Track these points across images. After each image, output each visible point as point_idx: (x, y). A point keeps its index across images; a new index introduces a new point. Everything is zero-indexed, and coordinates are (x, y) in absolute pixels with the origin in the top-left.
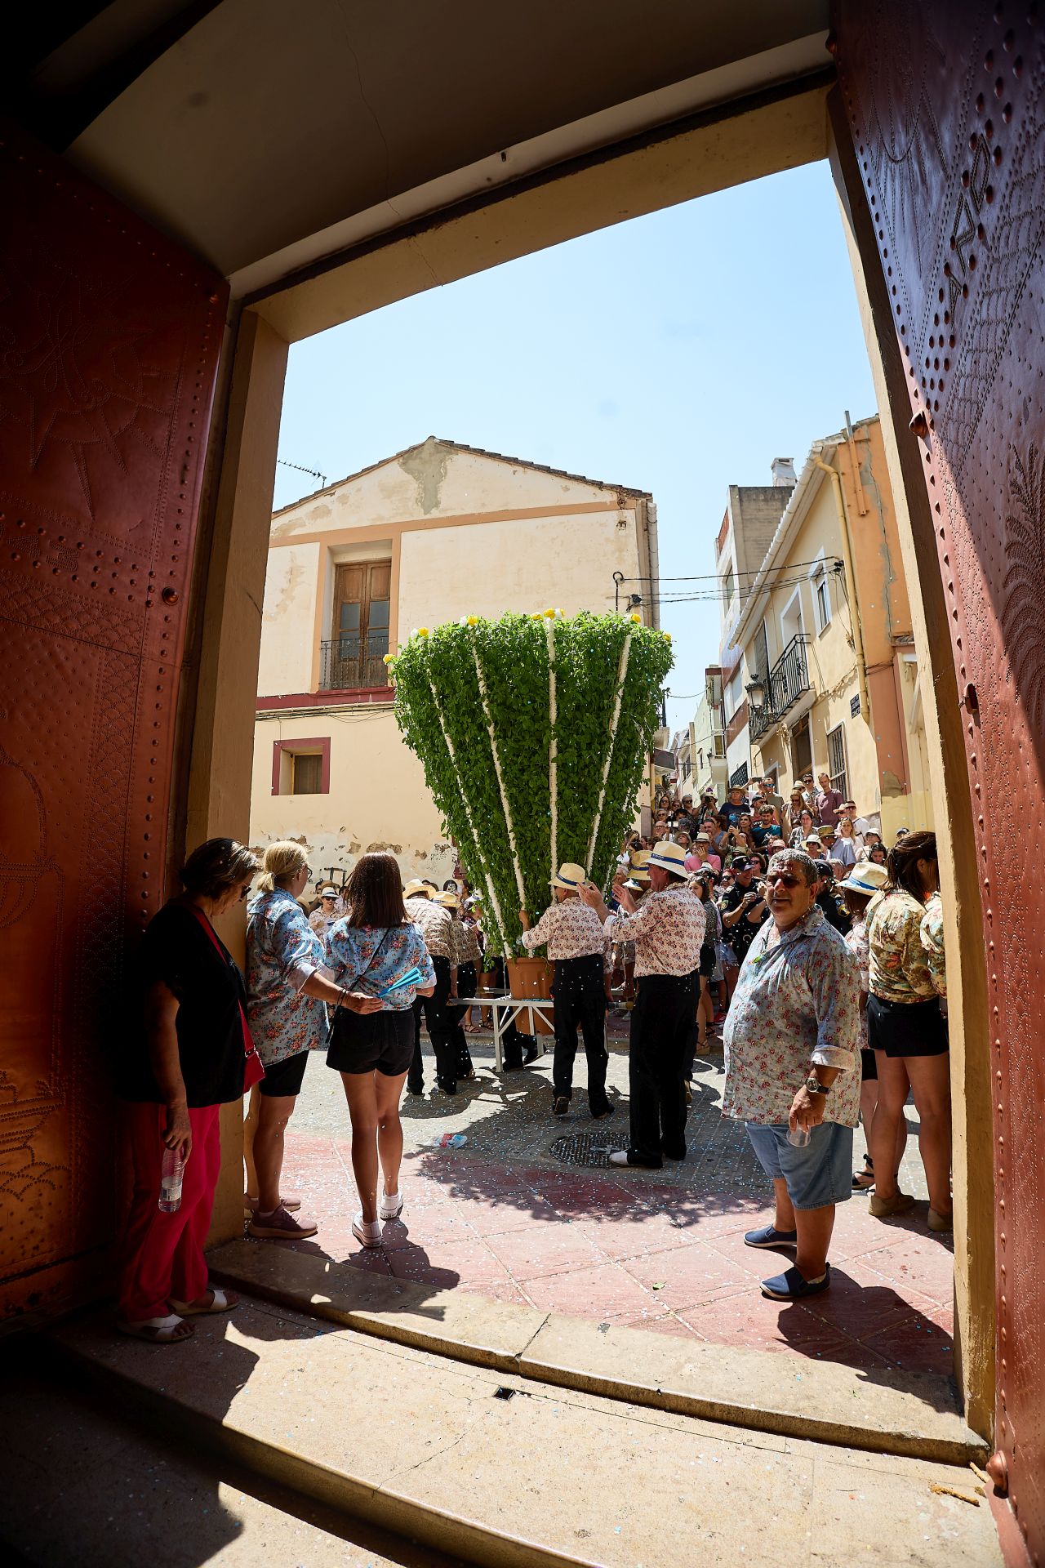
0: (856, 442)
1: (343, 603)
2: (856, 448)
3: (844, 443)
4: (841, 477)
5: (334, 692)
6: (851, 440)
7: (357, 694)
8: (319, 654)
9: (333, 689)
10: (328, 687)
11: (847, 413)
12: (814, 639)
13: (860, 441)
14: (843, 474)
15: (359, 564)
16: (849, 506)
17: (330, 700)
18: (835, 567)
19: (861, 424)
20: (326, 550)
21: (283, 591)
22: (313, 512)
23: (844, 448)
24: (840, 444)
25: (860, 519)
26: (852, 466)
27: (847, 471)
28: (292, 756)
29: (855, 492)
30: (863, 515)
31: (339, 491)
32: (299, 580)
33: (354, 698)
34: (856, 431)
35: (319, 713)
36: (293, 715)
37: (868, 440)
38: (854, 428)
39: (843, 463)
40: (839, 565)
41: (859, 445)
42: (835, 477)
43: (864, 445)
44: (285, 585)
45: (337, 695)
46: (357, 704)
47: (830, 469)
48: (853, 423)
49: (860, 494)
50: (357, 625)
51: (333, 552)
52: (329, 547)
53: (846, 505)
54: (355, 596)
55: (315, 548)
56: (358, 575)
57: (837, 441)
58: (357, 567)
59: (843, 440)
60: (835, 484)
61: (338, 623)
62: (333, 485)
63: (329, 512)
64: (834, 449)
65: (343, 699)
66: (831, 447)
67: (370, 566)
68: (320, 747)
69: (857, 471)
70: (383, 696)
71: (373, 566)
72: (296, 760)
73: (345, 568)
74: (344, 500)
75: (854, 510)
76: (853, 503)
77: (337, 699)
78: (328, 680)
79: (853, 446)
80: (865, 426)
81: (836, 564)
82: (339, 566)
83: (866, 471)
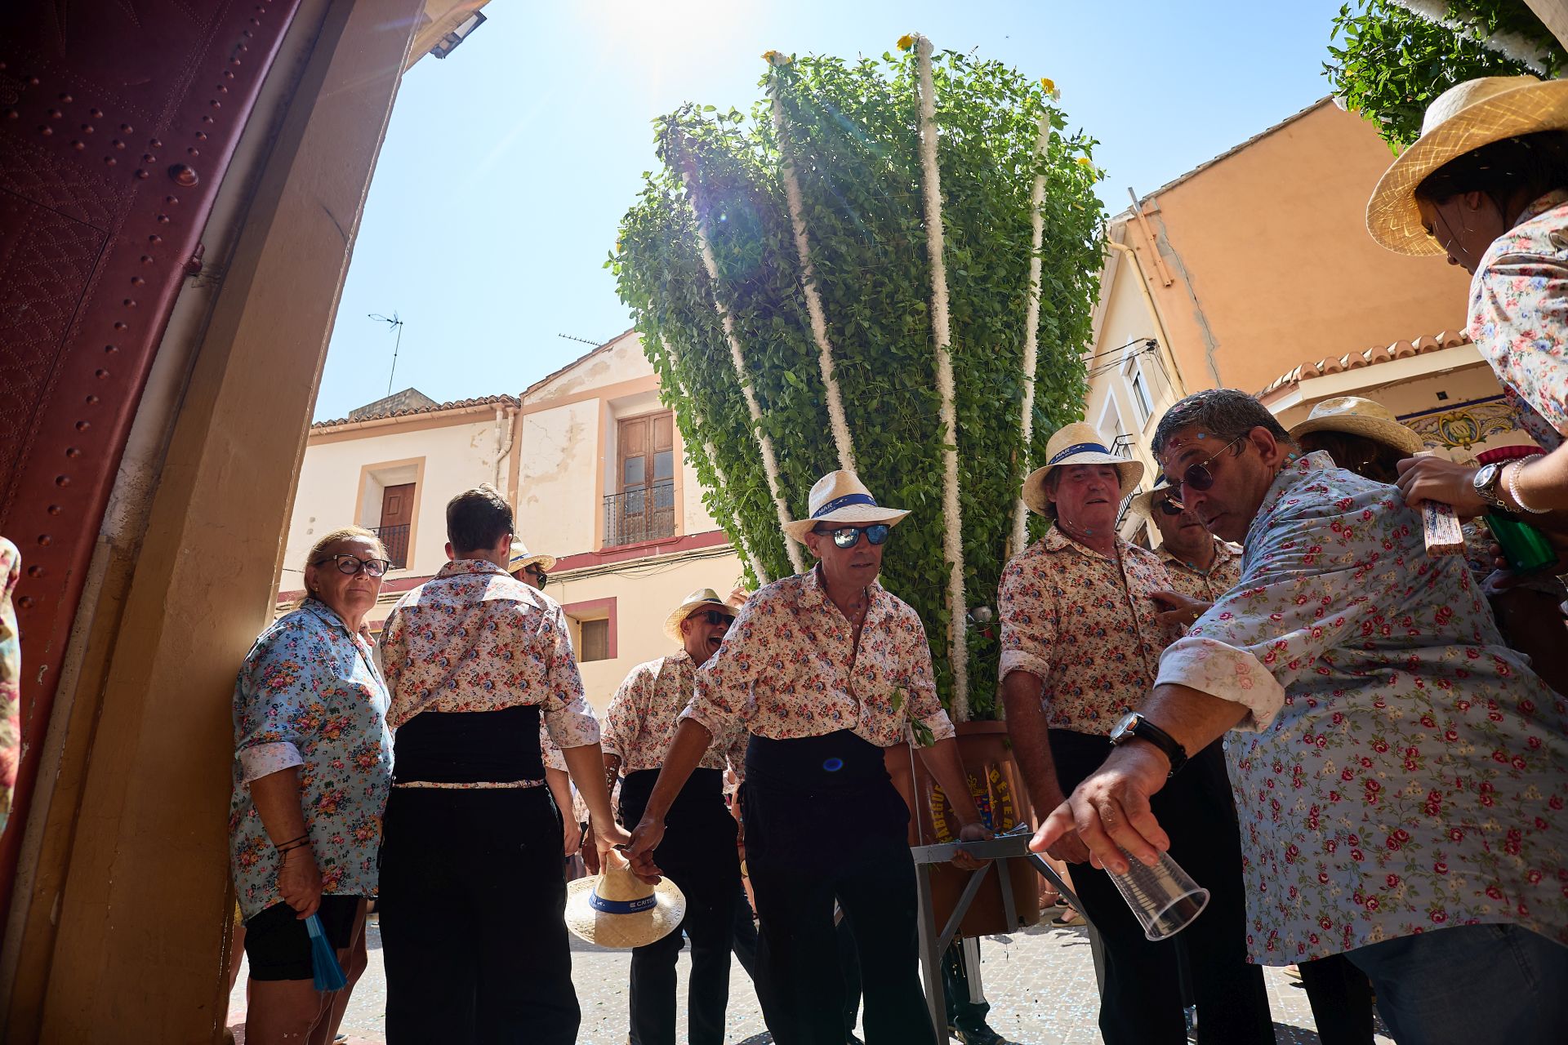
0: (1145, 216)
1: (627, 458)
2: (1148, 222)
3: (1133, 219)
4: (1137, 252)
5: (618, 548)
6: (1140, 215)
7: (643, 548)
8: (602, 510)
9: (618, 544)
10: (612, 544)
11: (1130, 189)
12: (1139, 438)
13: (1150, 214)
14: (1138, 249)
15: (642, 417)
16: (1151, 279)
17: (614, 557)
18: (1148, 347)
19: (1148, 198)
20: (606, 404)
21: (563, 450)
22: (591, 369)
23: (1134, 224)
24: (1128, 220)
25: (1167, 290)
26: (1147, 240)
27: (1142, 245)
28: (578, 623)
29: (1155, 265)
30: (1168, 286)
31: (617, 347)
32: (579, 437)
33: (640, 552)
34: (1144, 206)
35: (605, 572)
36: (577, 576)
37: (1158, 212)
38: (1142, 204)
39: (1136, 238)
40: (1152, 345)
41: (1149, 218)
42: (1129, 254)
43: (1155, 217)
44: (566, 444)
45: (622, 551)
46: (643, 559)
47: (1123, 247)
48: (1139, 199)
49: (1160, 265)
50: (642, 479)
51: (613, 406)
52: (608, 402)
53: (1147, 278)
54: (638, 449)
55: (594, 404)
56: (640, 428)
57: (1126, 218)
58: (639, 420)
59: (1132, 216)
60: (1131, 261)
61: (622, 479)
62: (610, 341)
63: (608, 367)
64: (1123, 227)
65: (628, 555)
66: (1120, 225)
67: (653, 418)
68: (606, 608)
69: (1153, 243)
70: (670, 547)
71: (655, 417)
72: (583, 627)
73: (627, 423)
74: (622, 354)
75: (1158, 282)
76: (1155, 276)
77: (621, 555)
78: (612, 537)
79: (1143, 220)
80: (1153, 199)
81: (1148, 344)
82: (621, 422)
83: (1163, 243)
